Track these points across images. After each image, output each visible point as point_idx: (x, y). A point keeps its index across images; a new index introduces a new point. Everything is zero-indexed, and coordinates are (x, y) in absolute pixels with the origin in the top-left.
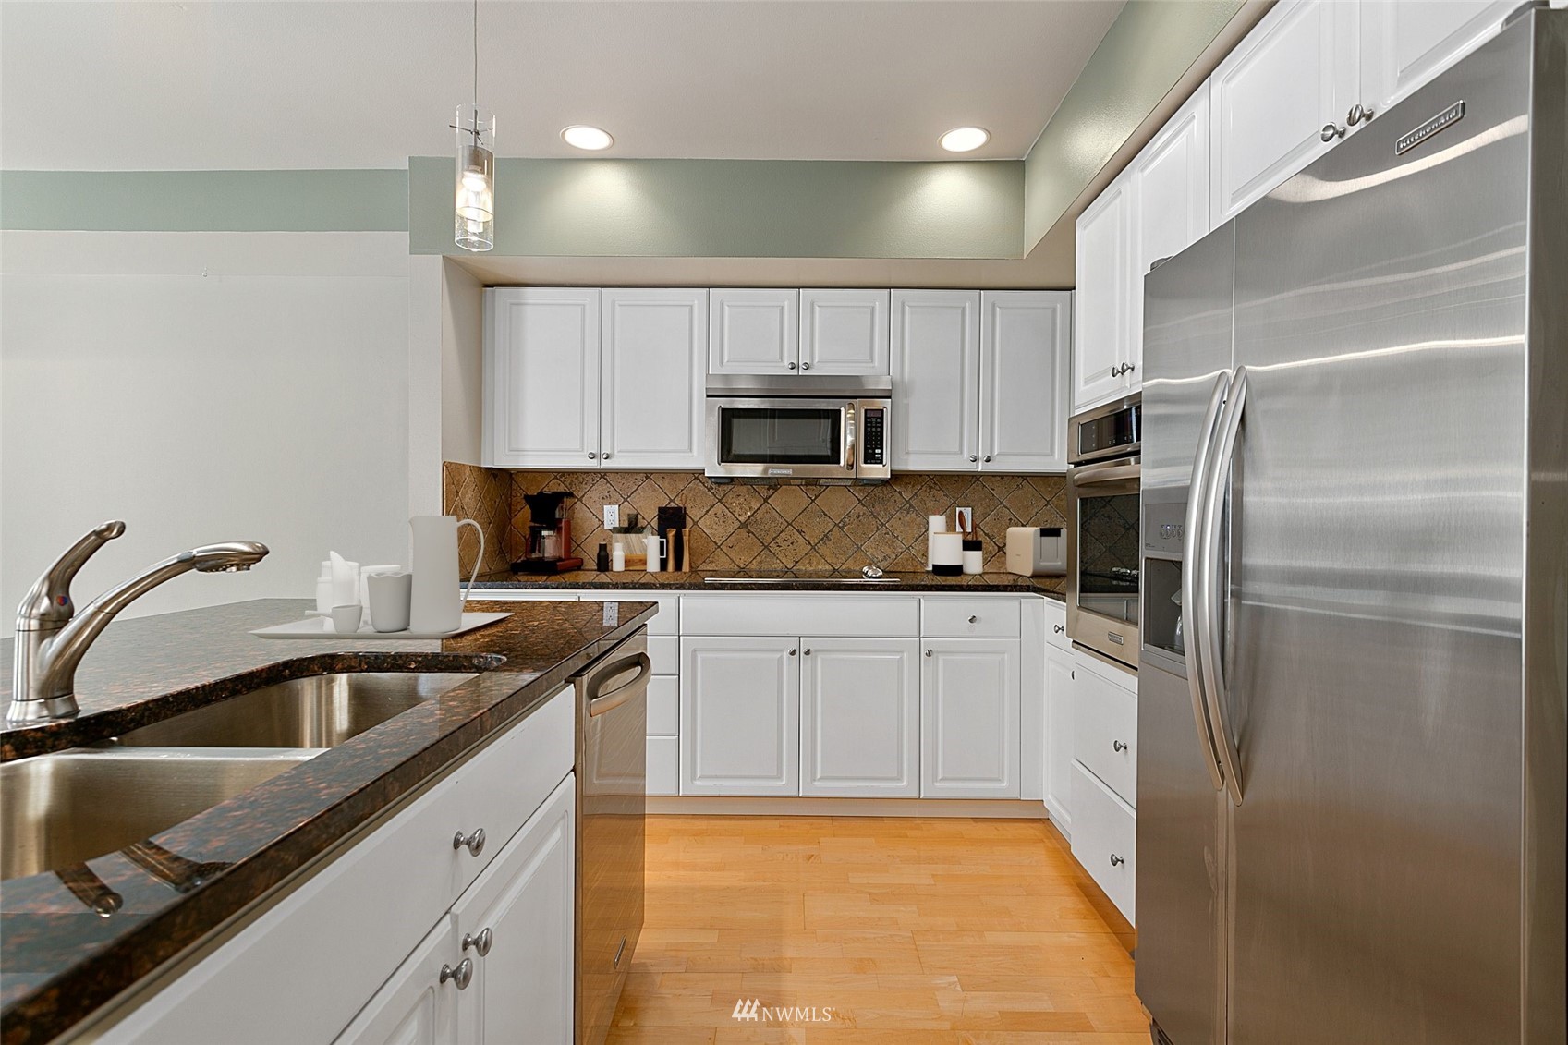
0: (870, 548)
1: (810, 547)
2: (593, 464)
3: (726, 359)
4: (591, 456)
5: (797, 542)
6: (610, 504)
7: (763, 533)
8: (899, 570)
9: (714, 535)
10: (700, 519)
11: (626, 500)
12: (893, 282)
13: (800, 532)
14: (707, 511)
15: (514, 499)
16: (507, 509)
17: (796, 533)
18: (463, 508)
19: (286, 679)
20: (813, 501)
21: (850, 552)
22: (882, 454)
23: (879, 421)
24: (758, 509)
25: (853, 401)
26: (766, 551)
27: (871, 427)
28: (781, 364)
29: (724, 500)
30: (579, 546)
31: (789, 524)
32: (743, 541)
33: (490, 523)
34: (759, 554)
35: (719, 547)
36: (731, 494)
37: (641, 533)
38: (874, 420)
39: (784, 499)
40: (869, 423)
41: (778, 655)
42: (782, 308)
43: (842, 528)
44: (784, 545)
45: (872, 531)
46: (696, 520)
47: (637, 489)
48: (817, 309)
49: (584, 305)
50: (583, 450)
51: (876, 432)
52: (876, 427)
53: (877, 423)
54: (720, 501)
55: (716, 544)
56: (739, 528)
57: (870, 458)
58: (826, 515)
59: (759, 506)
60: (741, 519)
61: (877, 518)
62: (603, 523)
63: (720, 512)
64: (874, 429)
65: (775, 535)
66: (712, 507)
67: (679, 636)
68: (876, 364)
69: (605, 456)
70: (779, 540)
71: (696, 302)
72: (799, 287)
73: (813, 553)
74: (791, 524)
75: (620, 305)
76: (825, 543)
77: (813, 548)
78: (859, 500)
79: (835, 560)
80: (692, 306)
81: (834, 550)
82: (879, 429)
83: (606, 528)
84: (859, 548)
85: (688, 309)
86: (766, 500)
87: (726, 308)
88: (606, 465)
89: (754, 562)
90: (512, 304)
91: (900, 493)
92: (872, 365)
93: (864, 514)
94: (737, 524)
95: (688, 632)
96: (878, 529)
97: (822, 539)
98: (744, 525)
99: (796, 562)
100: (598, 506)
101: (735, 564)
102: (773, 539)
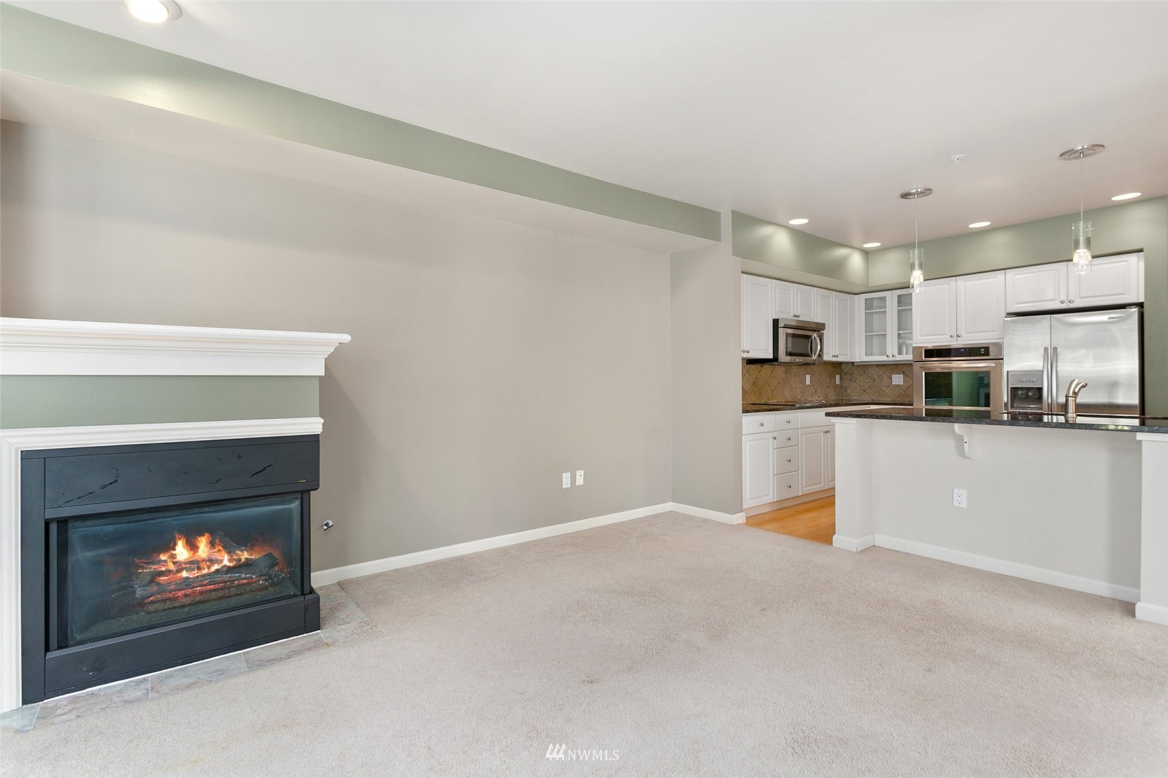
1: (772, 392)
3: (777, 311)
21: (781, 394)
34: (759, 396)
36: (765, 365)
42: (790, 291)
48: (799, 293)
56: (753, 384)
61: (787, 379)
70: (764, 389)
71: (770, 285)
85: (767, 287)
86: (777, 368)
94: (752, 382)
101: (752, 401)
102: (762, 389)
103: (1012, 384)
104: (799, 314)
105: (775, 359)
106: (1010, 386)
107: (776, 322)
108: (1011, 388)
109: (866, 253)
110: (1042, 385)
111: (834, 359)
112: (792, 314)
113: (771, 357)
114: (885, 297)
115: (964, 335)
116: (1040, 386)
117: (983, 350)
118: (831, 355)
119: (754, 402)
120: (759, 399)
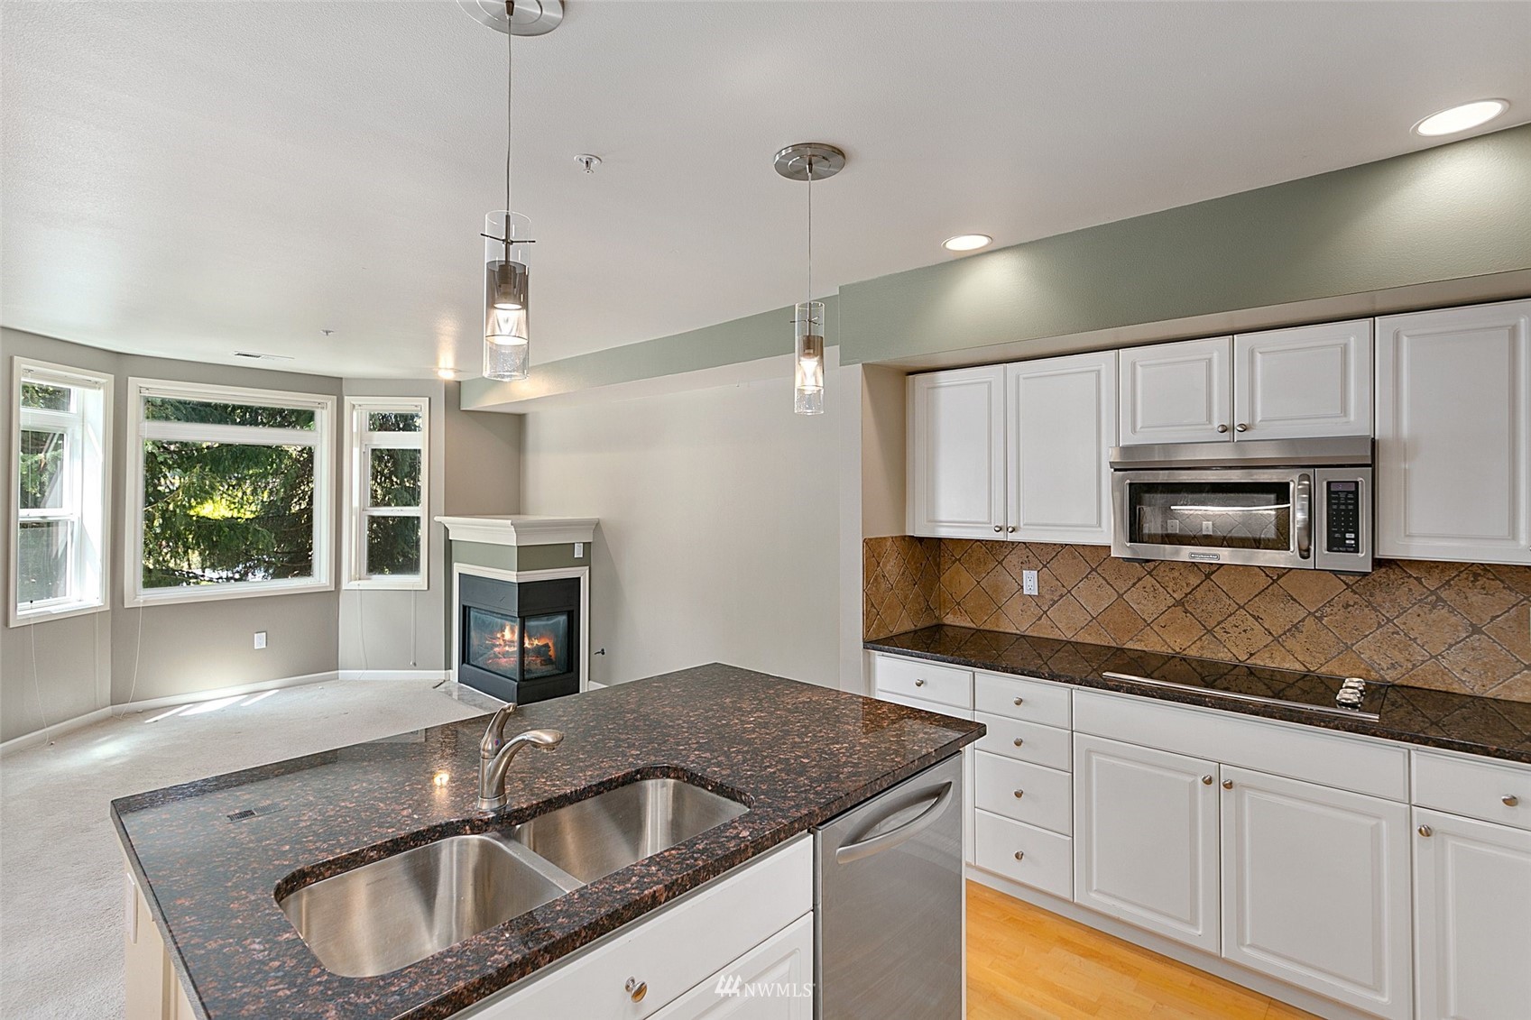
0: (1367, 649)
1: (1271, 638)
2: (1000, 536)
3: (1139, 425)
4: (997, 529)
5: (1253, 629)
6: (1029, 569)
7: (1205, 614)
8: (1418, 685)
9: (1143, 611)
10: (1125, 592)
11: (1045, 566)
12: (1379, 307)
13: (1257, 618)
14: (1134, 584)
15: (942, 559)
16: (936, 569)
17: (1251, 619)
18: (884, 576)
19: (637, 780)
20: (1274, 581)
21: (1334, 652)
22: (1356, 539)
23: (1350, 496)
24: (1198, 586)
25: (1309, 471)
26: (1210, 637)
27: (1338, 504)
28: (1209, 427)
29: (1154, 573)
30: (1000, 608)
31: (1240, 607)
32: (1179, 621)
33: (915, 585)
34: (1200, 639)
35: (1149, 625)
36: (1163, 567)
38: (1342, 495)
39: (1232, 577)
40: (1334, 499)
41: (1190, 779)
42: (1210, 360)
43: (1320, 619)
44: (1234, 632)
45: (1370, 628)
46: (1121, 592)
47: (1056, 555)
48: (1258, 357)
49: (990, 382)
50: (990, 523)
51: (1347, 511)
52: (1347, 504)
53: (1347, 499)
54: (1149, 573)
55: (1146, 621)
56: (1174, 605)
57: (1335, 544)
58: (1295, 600)
59: (1199, 582)
60: (1176, 595)
62: (1022, 587)
63: (1150, 585)
64: (1343, 507)
65: (1220, 619)
66: (1139, 580)
67: (1072, 731)
68: (1352, 418)
69: (1010, 530)
70: (1226, 625)
71: (1104, 366)
72: (1233, 333)
73: (1275, 646)
74: (1243, 608)
75: (1024, 378)
76: (1293, 635)
77: (1276, 639)
78: (1346, 584)
79: (1308, 659)
80: (1099, 371)
81: (1308, 646)
82: (1351, 507)
83: (1025, 593)
84: (1348, 648)
85: (1094, 375)
86: (1208, 577)
87: (1139, 369)
88: (1012, 537)
89: (1192, 647)
90: (928, 388)
91: (1418, 580)
92: (1344, 420)
93: (1355, 603)
94: (1170, 602)
95: (1081, 729)
96: (1380, 626)
97: (1289, 630)
98: (1180, 603)
99: (1251, 655)
100: (1017, 570)
101: (1169, 646)
102: (1219, 624)
104: (1259, 418)
119: (1178, 650)
120: (1202, 648)
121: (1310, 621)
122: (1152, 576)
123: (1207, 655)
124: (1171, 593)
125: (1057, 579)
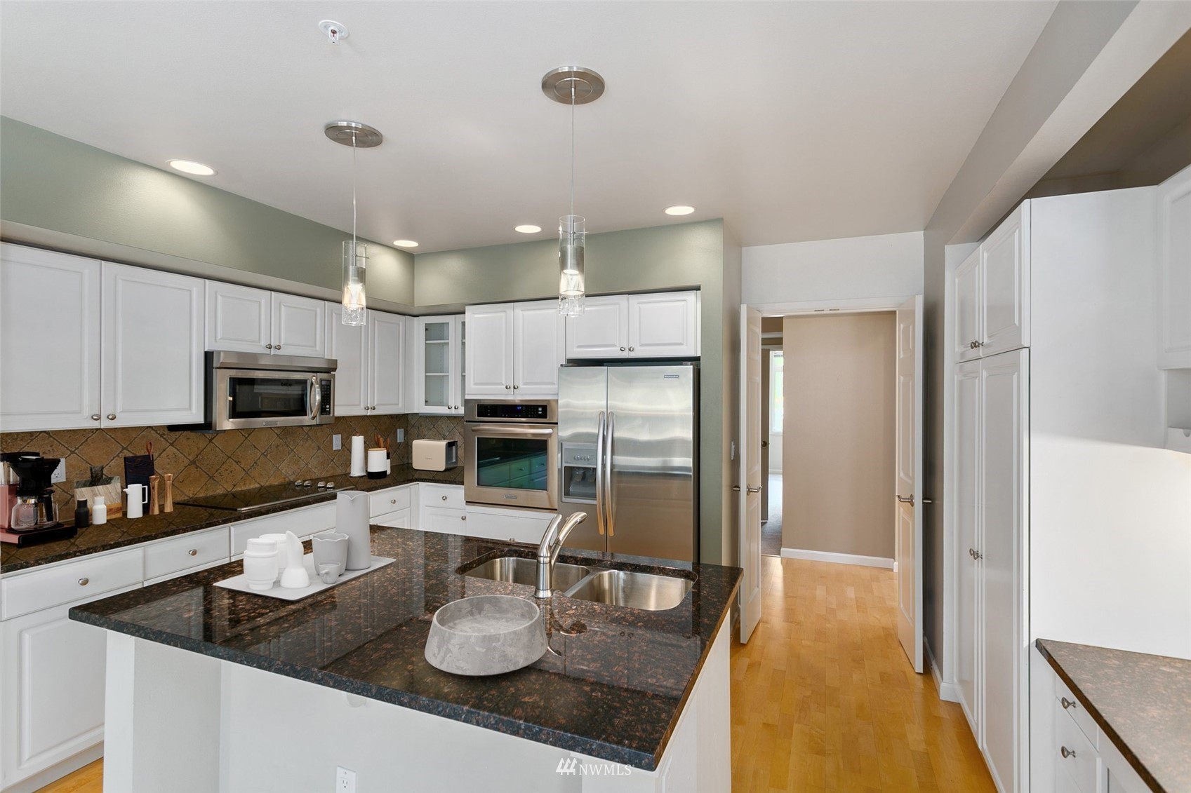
1: (244, 472)
3: (219, 337)
5: (235, 470)
7: (208, 466)
11: (73, 452)
13: (237, 462)
14: (160, 454)
17: (235, 463)
20: (246, 438)
21: (272, 472)
22: (330, 408)
24: (204, 447)
26: (211, 481)
29: (175, 443)
31: (229, 457)
32: (192, 475)
34: (206, 484)
36: (181, 437)
37: (109, 483)
39: (224, 439)
42: (260, 303)
43: (266, 456)
44: (225, 474)
45: (285, 456)
47: (86, 440)
54: (171, 444)
56: (189, 465)
58: (255, 447)
59: (204, 445)
60: (190, 458)
61: (288, 446)
63: (171, 453)
65: (218, 467)
66: (164, 450)
68: (318, 348)
70: (222, 470)
72: (271, 290)
73: (246, 477)
74: (230, 457)
75: (122, 280)
76: (255, 468)
77: (247, 473)
78: (276, 436)
86: (211, 441)
87: (219, 297)
89: (201, 491)
92: (315, 349)
93: (279, 445)
94: (187, 462)
96: (289, 454)
97: (253, 465)
98: (192, 462)
99: (234, 486)
101: (186, 495)
102: (217, 471)
103: (566, 462)
104: (282, 343)
105: (207, 426)
106: (564, 465)
107: (209, 357)
108: (565, 467)
109: (409, 257)
110: (597, 465)
111: (369, 413)
112: (264, 343)
113: (200, 419)
114: (448, 323)
115: (521, 386)
116: (595, 467)
117: (540, 409)
118: (362, 406)
119: (191, 496)
120: (207, 490)
121: (262, 457)
122: (173, 446)
123: (210, 493)
124: (187, 456)
125: (87, 462)
